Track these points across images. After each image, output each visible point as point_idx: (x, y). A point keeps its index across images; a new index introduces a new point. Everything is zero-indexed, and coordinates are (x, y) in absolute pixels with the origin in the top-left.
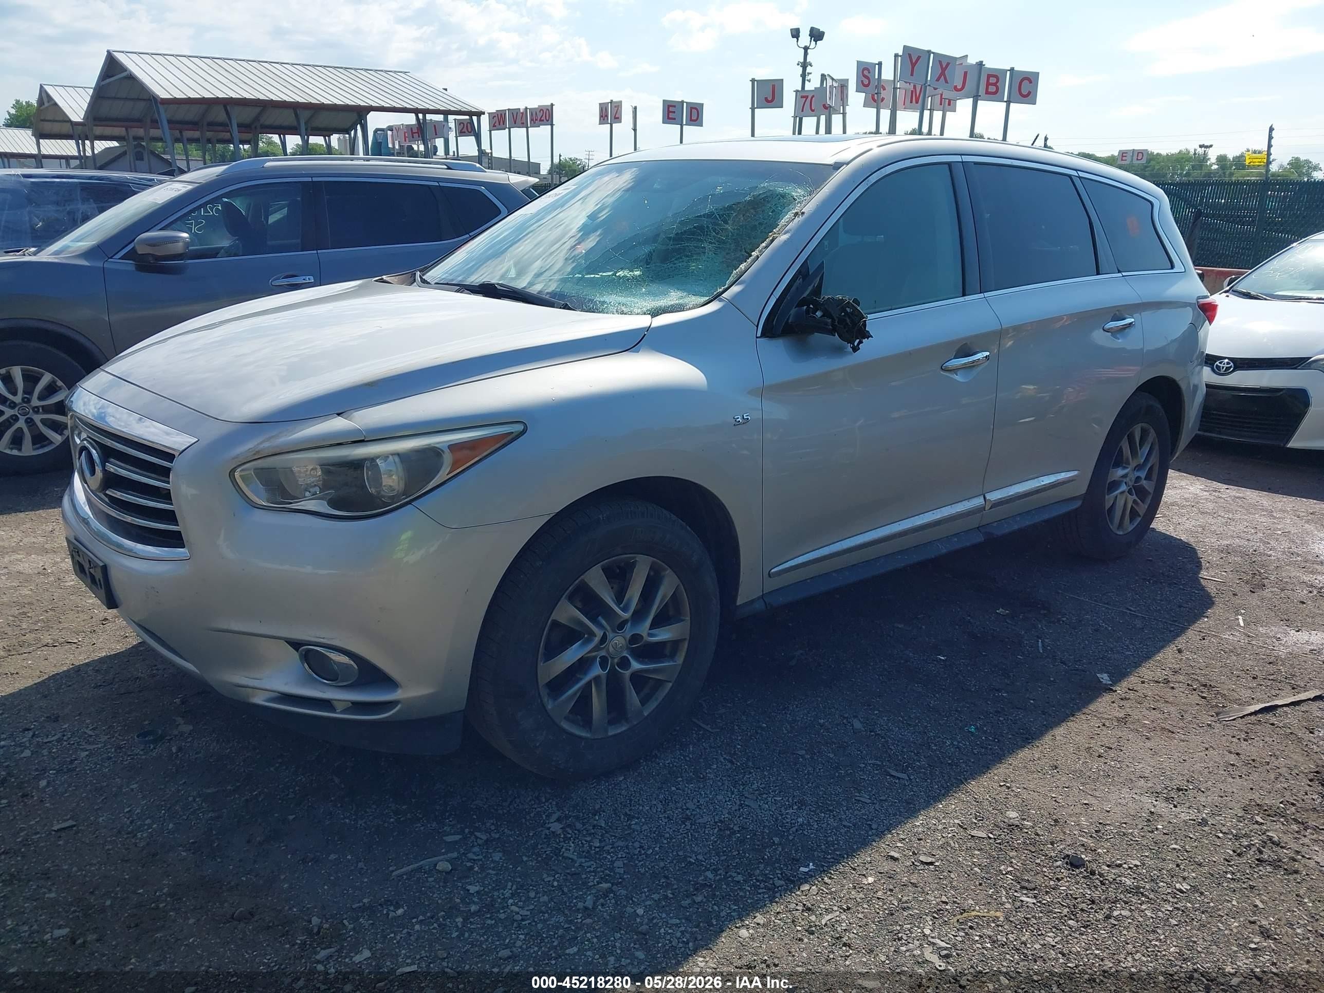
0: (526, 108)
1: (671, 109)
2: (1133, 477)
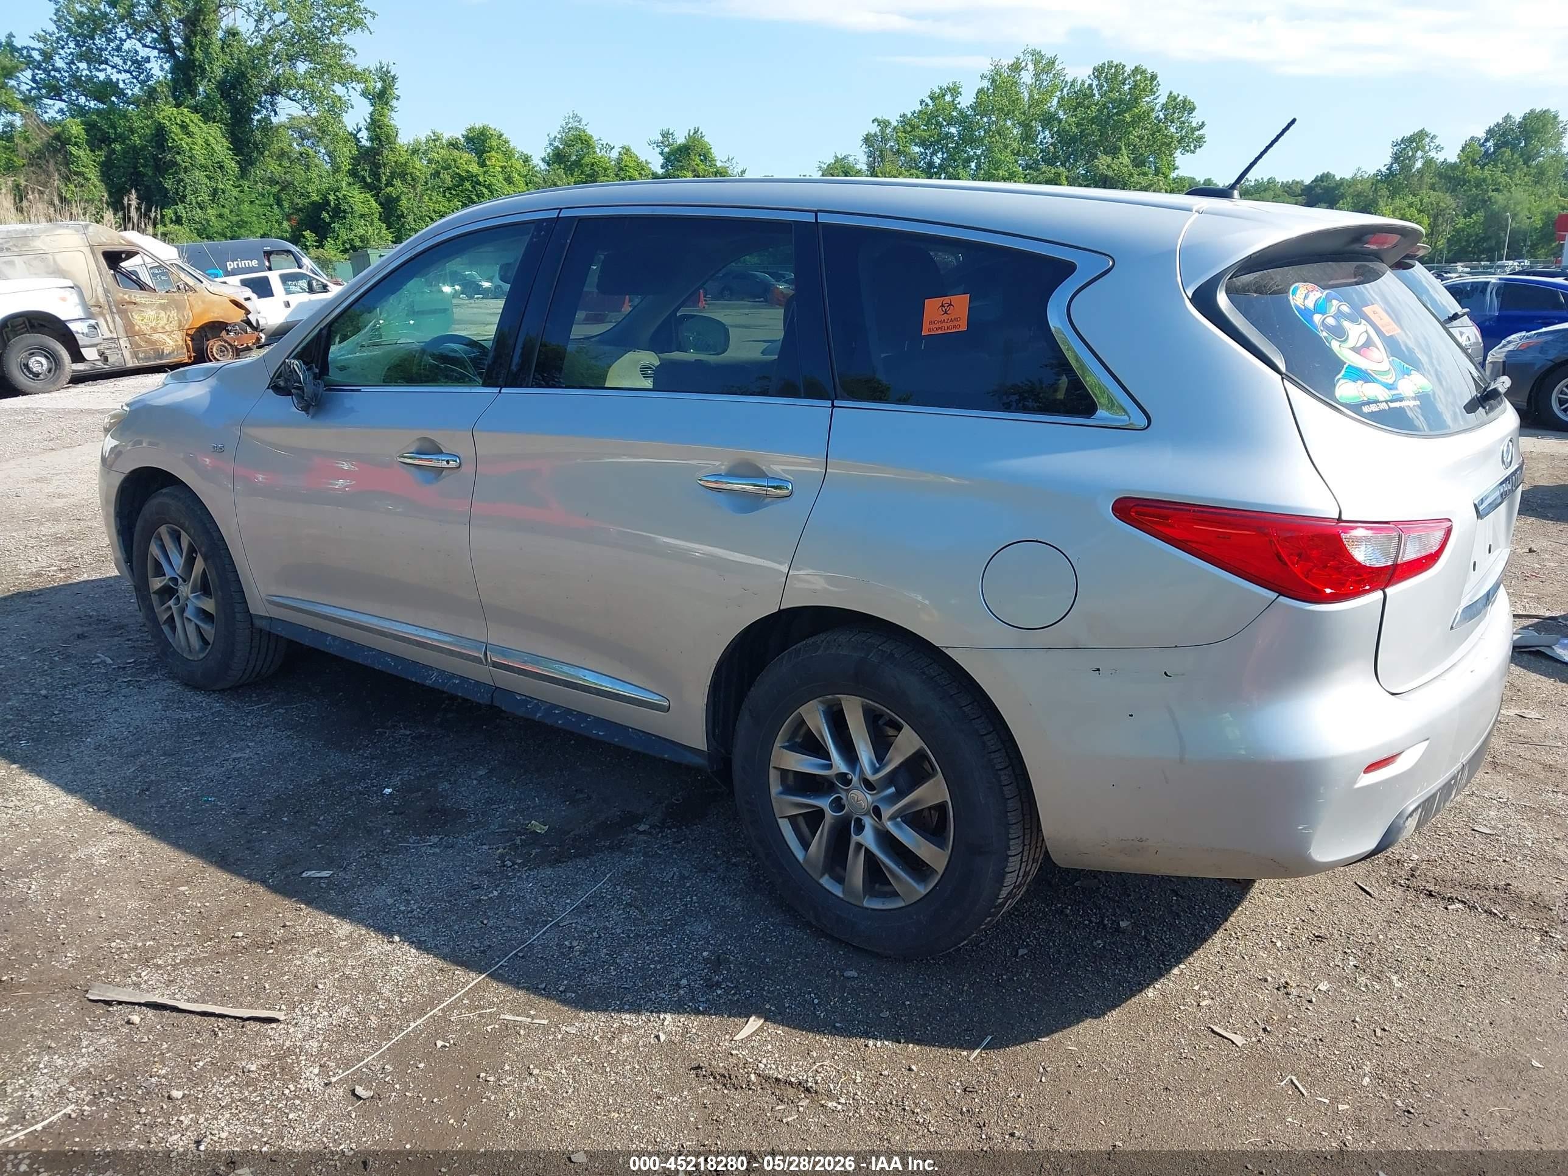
2: (860, 798)
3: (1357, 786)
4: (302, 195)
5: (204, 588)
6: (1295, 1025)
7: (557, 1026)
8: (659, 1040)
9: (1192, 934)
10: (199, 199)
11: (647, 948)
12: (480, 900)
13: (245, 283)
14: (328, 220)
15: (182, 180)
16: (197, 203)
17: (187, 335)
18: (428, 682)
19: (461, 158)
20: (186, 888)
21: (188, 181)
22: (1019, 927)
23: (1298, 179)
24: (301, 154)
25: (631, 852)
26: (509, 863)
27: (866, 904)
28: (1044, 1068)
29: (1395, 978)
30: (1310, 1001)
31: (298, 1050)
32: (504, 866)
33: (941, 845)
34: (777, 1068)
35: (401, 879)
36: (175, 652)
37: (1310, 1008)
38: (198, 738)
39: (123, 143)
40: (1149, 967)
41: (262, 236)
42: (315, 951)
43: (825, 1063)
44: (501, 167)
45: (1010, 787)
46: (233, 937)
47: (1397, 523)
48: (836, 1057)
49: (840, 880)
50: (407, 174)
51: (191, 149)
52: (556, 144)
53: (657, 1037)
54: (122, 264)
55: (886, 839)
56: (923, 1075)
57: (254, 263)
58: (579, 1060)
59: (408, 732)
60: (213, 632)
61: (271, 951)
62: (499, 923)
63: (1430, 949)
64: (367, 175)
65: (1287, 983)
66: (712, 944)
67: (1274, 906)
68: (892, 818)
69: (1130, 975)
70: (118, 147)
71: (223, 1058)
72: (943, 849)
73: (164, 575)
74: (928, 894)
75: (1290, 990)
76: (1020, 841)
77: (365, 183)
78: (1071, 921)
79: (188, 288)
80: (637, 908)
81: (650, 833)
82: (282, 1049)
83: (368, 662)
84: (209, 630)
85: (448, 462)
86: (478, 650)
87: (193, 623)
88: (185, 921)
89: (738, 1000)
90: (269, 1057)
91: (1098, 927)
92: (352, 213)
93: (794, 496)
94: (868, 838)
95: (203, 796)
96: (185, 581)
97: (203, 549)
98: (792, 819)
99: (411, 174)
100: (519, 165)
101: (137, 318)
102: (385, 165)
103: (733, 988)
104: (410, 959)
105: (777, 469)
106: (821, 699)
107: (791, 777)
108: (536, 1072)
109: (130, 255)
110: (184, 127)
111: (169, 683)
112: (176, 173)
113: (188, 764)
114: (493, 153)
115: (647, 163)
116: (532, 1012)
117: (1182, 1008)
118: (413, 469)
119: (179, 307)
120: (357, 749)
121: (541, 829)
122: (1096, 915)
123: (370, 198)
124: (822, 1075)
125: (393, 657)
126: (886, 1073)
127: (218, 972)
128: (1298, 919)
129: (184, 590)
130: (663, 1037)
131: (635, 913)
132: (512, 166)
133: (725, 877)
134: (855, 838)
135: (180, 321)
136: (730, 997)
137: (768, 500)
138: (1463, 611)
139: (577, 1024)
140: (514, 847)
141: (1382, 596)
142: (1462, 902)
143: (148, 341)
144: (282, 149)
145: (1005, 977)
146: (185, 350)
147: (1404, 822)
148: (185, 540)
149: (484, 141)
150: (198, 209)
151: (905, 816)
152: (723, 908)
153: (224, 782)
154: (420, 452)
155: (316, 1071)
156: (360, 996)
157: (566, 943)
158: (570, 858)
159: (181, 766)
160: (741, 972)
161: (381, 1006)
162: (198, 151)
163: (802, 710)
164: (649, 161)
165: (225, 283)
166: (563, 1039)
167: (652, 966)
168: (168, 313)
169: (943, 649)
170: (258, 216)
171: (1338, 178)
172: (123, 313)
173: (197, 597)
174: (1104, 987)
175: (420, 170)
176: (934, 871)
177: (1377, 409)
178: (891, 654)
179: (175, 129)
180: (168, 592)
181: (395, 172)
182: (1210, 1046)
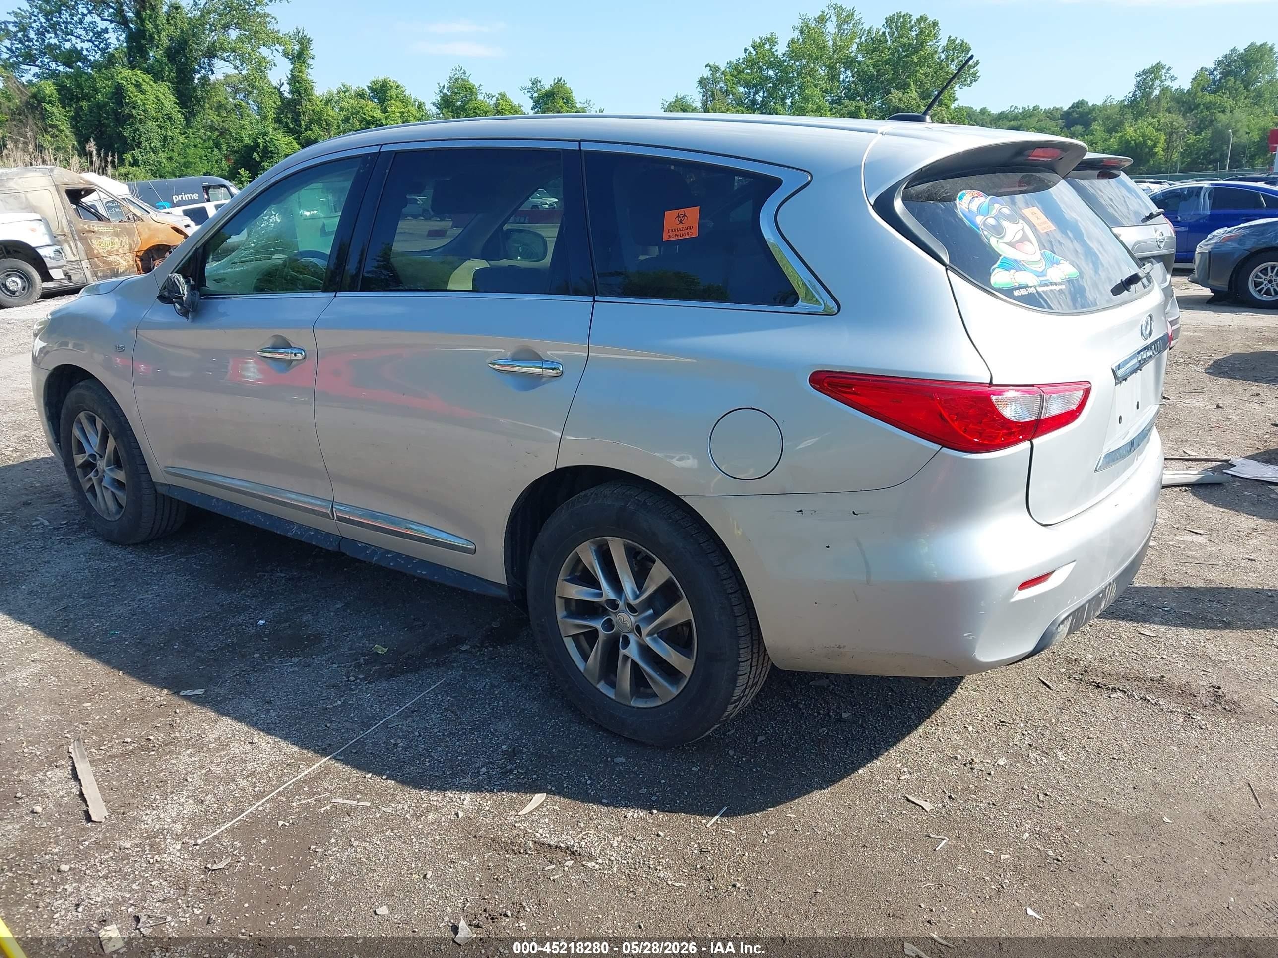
2: (626, 619)
3: (1013, 600)
4: (236, 140)
5: (117, 463)
6: (975, 793)
7: (377, 807)
8: (458, 817)
9: (900, 722)
10: (152, 145)
11: (458, 743)
12: (326, 708)
13: (186, 213)
14: (258, 159)
15: (138, 130)
16: (151, 148)
17: (137, 256)
18: (289, 534)
19: (367, 106)
20: (90, 704)
21: (142, 130)
22: (761, 718)
23: (1057, 106)
24: (235, 106)
25: (453, 667)
26: (352, 678)
27: (632, 704)
28: (767, 832)
29: (1060, 754)
30: (990, 774)
31: (165, 831)
32: (348, 681)
33: (688, 654)
34: (550, 836)
35: (265, 692)
36: (97, 515)
37: (989, 779)
38: (112, 584)
39: (89, 100)
40: (862, 750)
41: (205, 174)
42: (188, 752)
43: (590, 831)
44: (400, 113)
45: (739, 607)
46: (123, 742)
47: (1039, 386)
48: (600, 827)
49: (612, 685)
50: (322, 120)
51: (144, 104)
52: (445, 91)
53: (457, 814)
54: (83, 200)
55: (645, 650)
56: (668, 839)
57: (195, 196)
58: (392, 834)
59: (283, 575)
60: (125, 497)
61: (153, 753)
62: (339, 726)
63: (1092, 729)
64: (289, 122)
65: (972, 760)
66: (510, 739)
67: (970, 699)
68: (650, 634)
69: (846, 756)
70: (85, 104)
71: (105, 838)
72: (688, 657)
73: (85, 452)
74: (679, 694)
75: (974, 765)
76: (749, 650)
77: (288, 128)
78: (803, 713)
79: (137, 218)
80: (453, 712)
81: (471, 652)
82: (153, 831)
83: (244, 519)
84: (122, 496)
85: (295, 354)
86: (327, 507)
87: (109, 492)
88: (86, 731)
89: (526, 783)
90: (141, 837)
91: (825, 718)
92: (278, 153)
93: (564, 376)
94: (632, 651)
95: (111, 630)
96: (101, 457)
97: (113, 431)
98: (575, 637)
99: (326, 120)
100: (413, 110)
101: (95, 244)
102: (304, 113)
103: (522, 773)
104: (265, 756)
105: (550, 353)
106: (592, 540)
107: (573, 604)
108: (355, 844)
109: (89, 192)
110: (138, 86)
111: (94, 540)
112: (133, 123)
113: (102, 605)
114: (393, 102)
115: (520, 106)
116: (358, 797)
117: (885, 781)
118: (270, 361)
119: (130, 233)
120: (241, 590)
121: (381, 650)
122: (823, 707)
123: (293, 141)
124: (586, 841)
125: (265, 515)
126: (639, 838)
127: (108, 771)
128: (988, 708)
129: (101, 464)
130: (461, 814)
131: (450, 715)
132: (408, 112)
133: (527, 685)
134: (622, 651)
135: (131, 245)
136: (519, 781)
137: (544, 379)
138: (1105, 457)
139: (393, 805)
140: (359, 666)
141: (1030, 446)
142: (1123, 691)
143: (105, 262)
144: (220, 102)
145: (744, 759)
146: (136, 269)
147: (1057, 628)
148: (99, 423)
149: (386, 92)
150: (152, 153)
151: (661, 632)
152: (524, 710)
153: (130, 619)
154: (275, 347)
155: (178, 847)
156: (221, 787)
157: (392, 741)
158: (403, 672)
159: (96, 606)
160: (531, 761)
161: (237, 795)
162: (151, 106)
163: (578, 549)
164: (521, 104)
165: (168, 213)
166: (381, 818)
167: (460, 758)
168: (121, 239)
169: (682, 498)
170: (201, 157)
171: (1090, 104)
172: (84, 240)
173: (111, 470)
174: (824, 766)
175: (333, 117)
176: (684, 676)
177: (1026, 293)
178: (645, 503)
179: (131, 88)
180: (89, 466)
181: (313, 118)
182: (904, 812)
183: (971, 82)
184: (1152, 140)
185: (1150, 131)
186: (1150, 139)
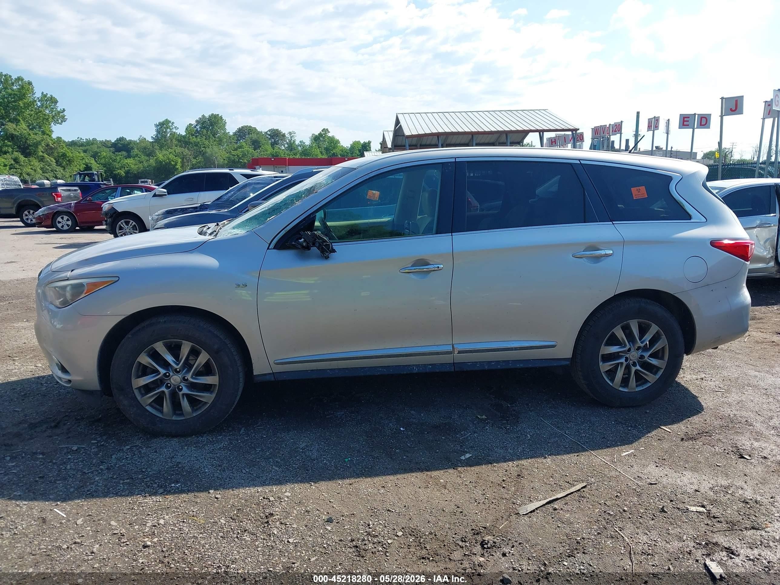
0: (610, 125)
1: (686, 119)
183: (62, 122)
184: (174, 162)
185: (171, 156)
186: (172, 161)
